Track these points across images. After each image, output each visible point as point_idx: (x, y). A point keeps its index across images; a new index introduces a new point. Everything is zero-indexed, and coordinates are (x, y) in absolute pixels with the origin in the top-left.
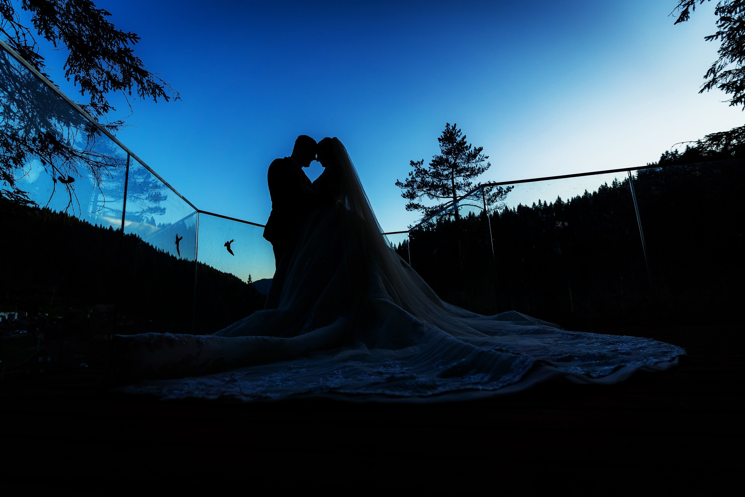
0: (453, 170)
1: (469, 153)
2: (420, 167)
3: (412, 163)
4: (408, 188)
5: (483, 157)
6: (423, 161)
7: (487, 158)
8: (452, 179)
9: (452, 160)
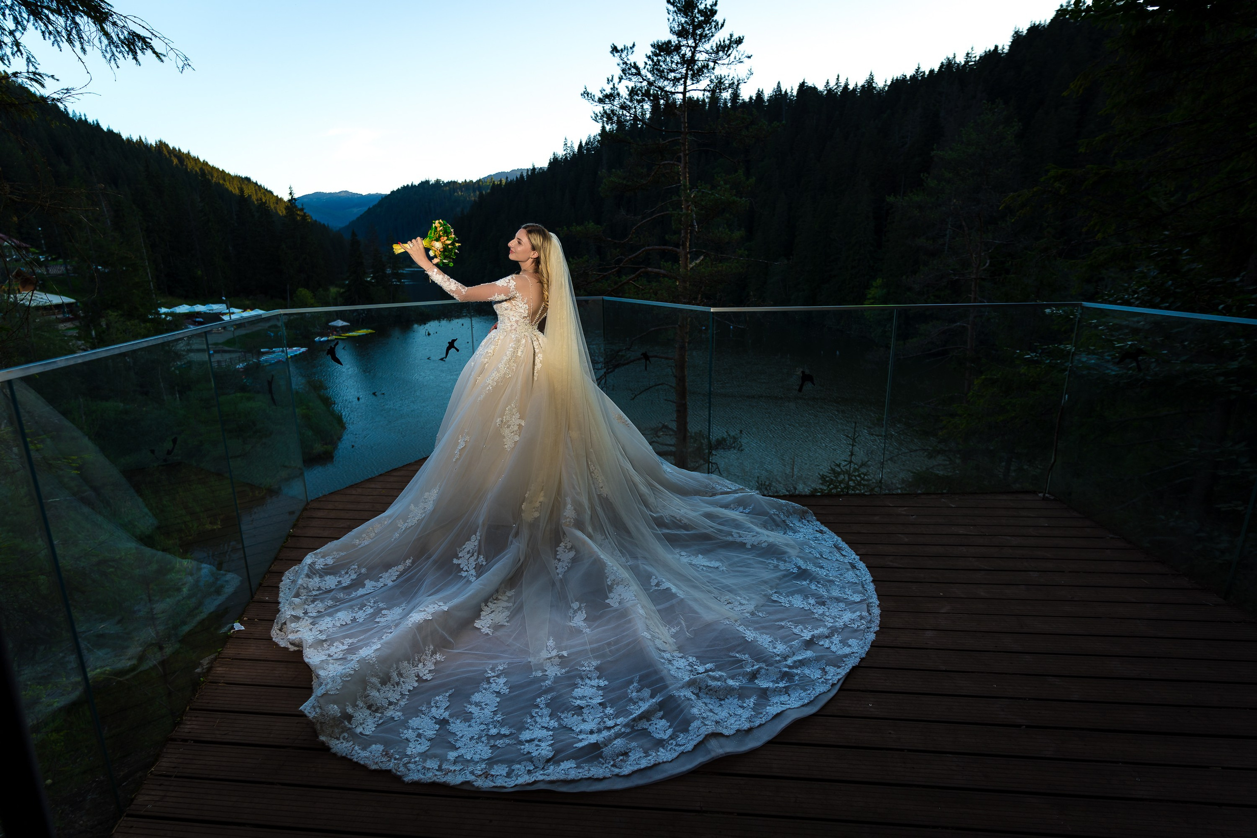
0: (687, 74)
1: (719, 43)
2: (628, 59)
3: (615, 49)
4: (604, 105)
5: (742, 55)
6: (634, 45)
7: (749, 57)
8: (684, 93)
9: (687, 51)
